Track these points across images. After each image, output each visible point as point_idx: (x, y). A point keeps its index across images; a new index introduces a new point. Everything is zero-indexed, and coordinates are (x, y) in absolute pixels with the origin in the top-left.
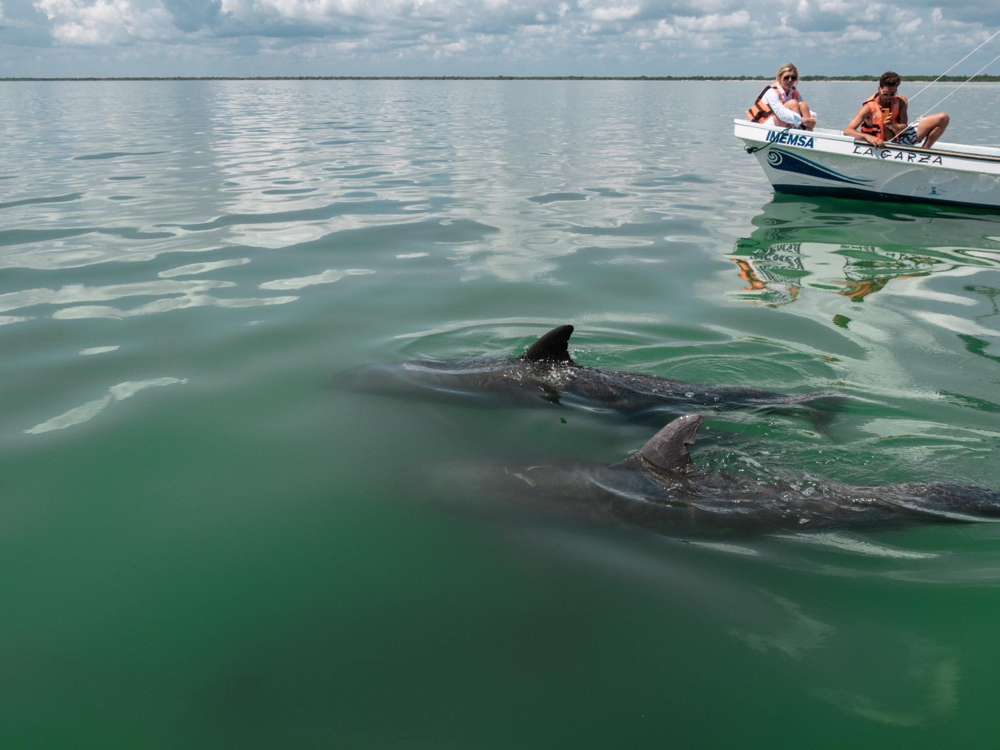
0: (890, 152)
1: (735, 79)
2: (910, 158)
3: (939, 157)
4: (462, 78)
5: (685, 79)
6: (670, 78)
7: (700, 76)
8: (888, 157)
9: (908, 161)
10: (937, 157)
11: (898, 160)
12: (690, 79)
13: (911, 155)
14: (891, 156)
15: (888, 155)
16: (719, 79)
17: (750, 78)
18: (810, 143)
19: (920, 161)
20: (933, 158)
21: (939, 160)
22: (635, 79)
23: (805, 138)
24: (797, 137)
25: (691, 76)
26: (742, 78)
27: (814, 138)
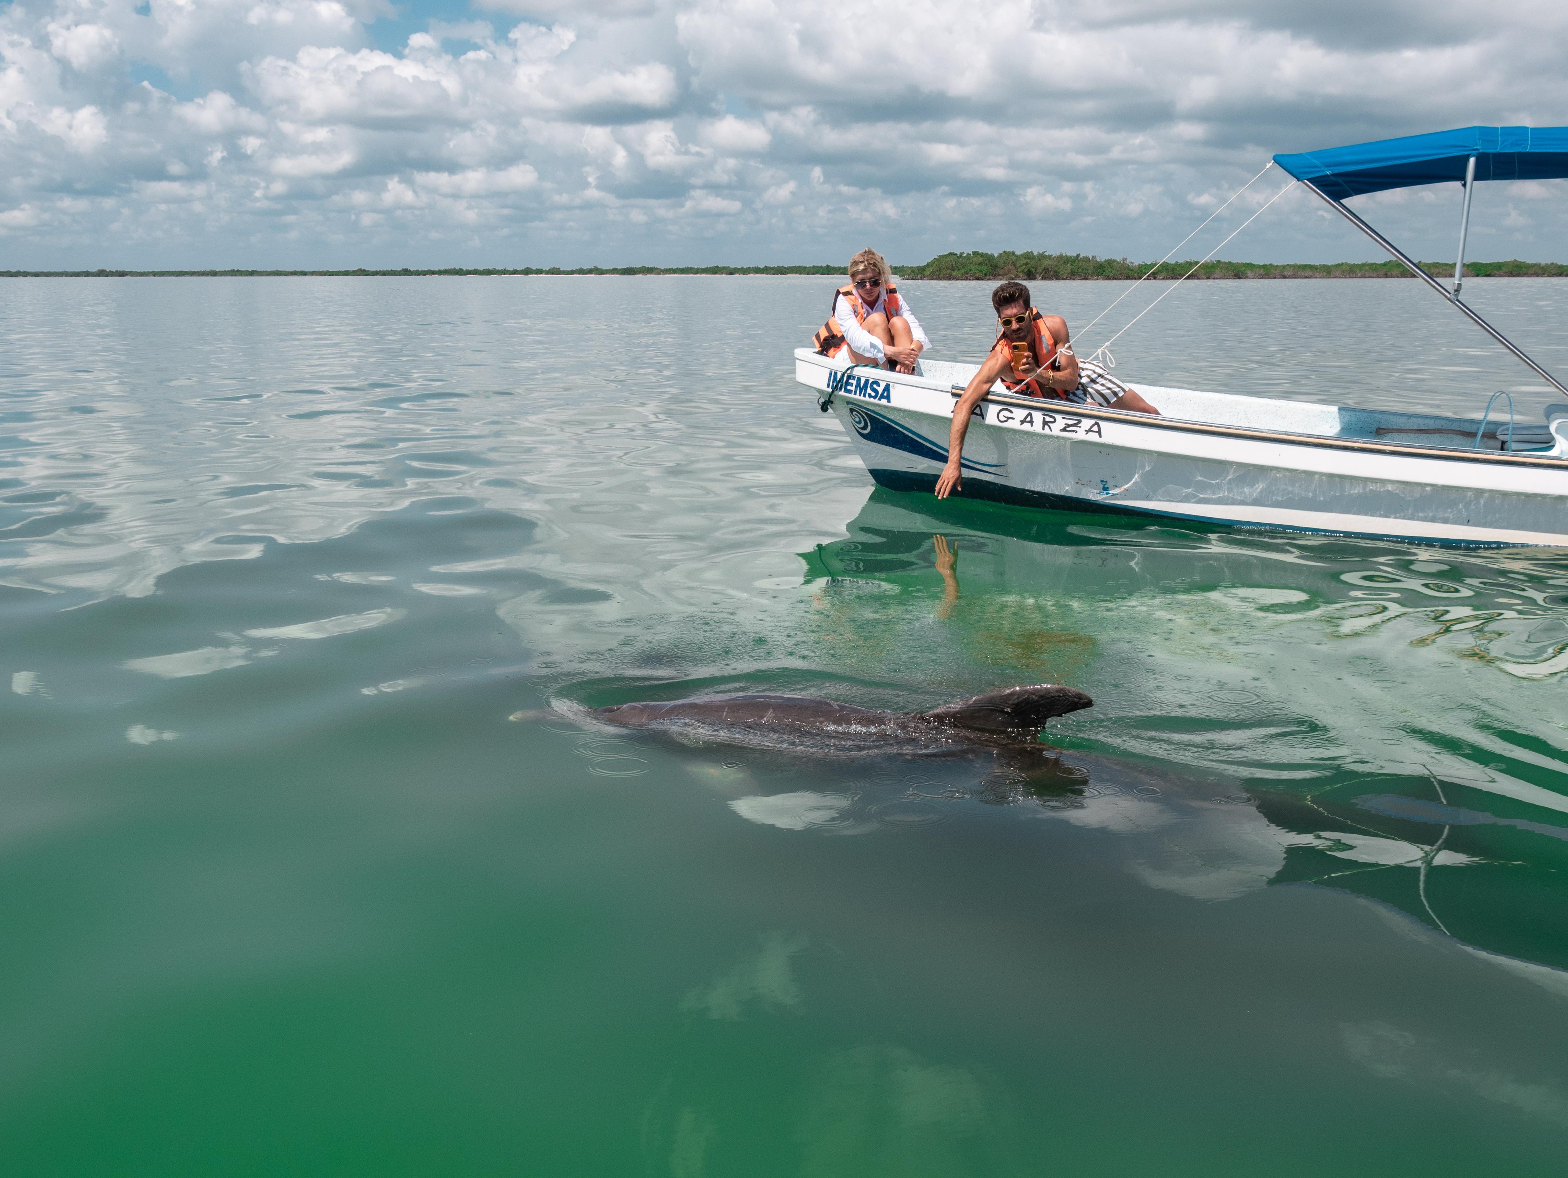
0: (1011, 412)
1: (515, 272)
2: (1045, 423)
3: (1097, 423)
4: (26, 274)
5: (433, 273)
6: (406, 272)
7: (457, 268)
8: (1010, 420)
9: (1043, 429)
10: (1093, 421)
11: (1026, 427)
12: (440, 273)
13: (1048, 419)
14: (1013, 419)
15: (1008, 418)
16: (488, 272)
17: (539, 272)
18: (885, 394)
19: (1064, 430)
20: (1086, 423)
21: (1095, 428)
22: (347, 273)
23: (879, 385)
24: (867, 381)
25: (442, 268)
26: (527, 272)
27: (891, 384)
